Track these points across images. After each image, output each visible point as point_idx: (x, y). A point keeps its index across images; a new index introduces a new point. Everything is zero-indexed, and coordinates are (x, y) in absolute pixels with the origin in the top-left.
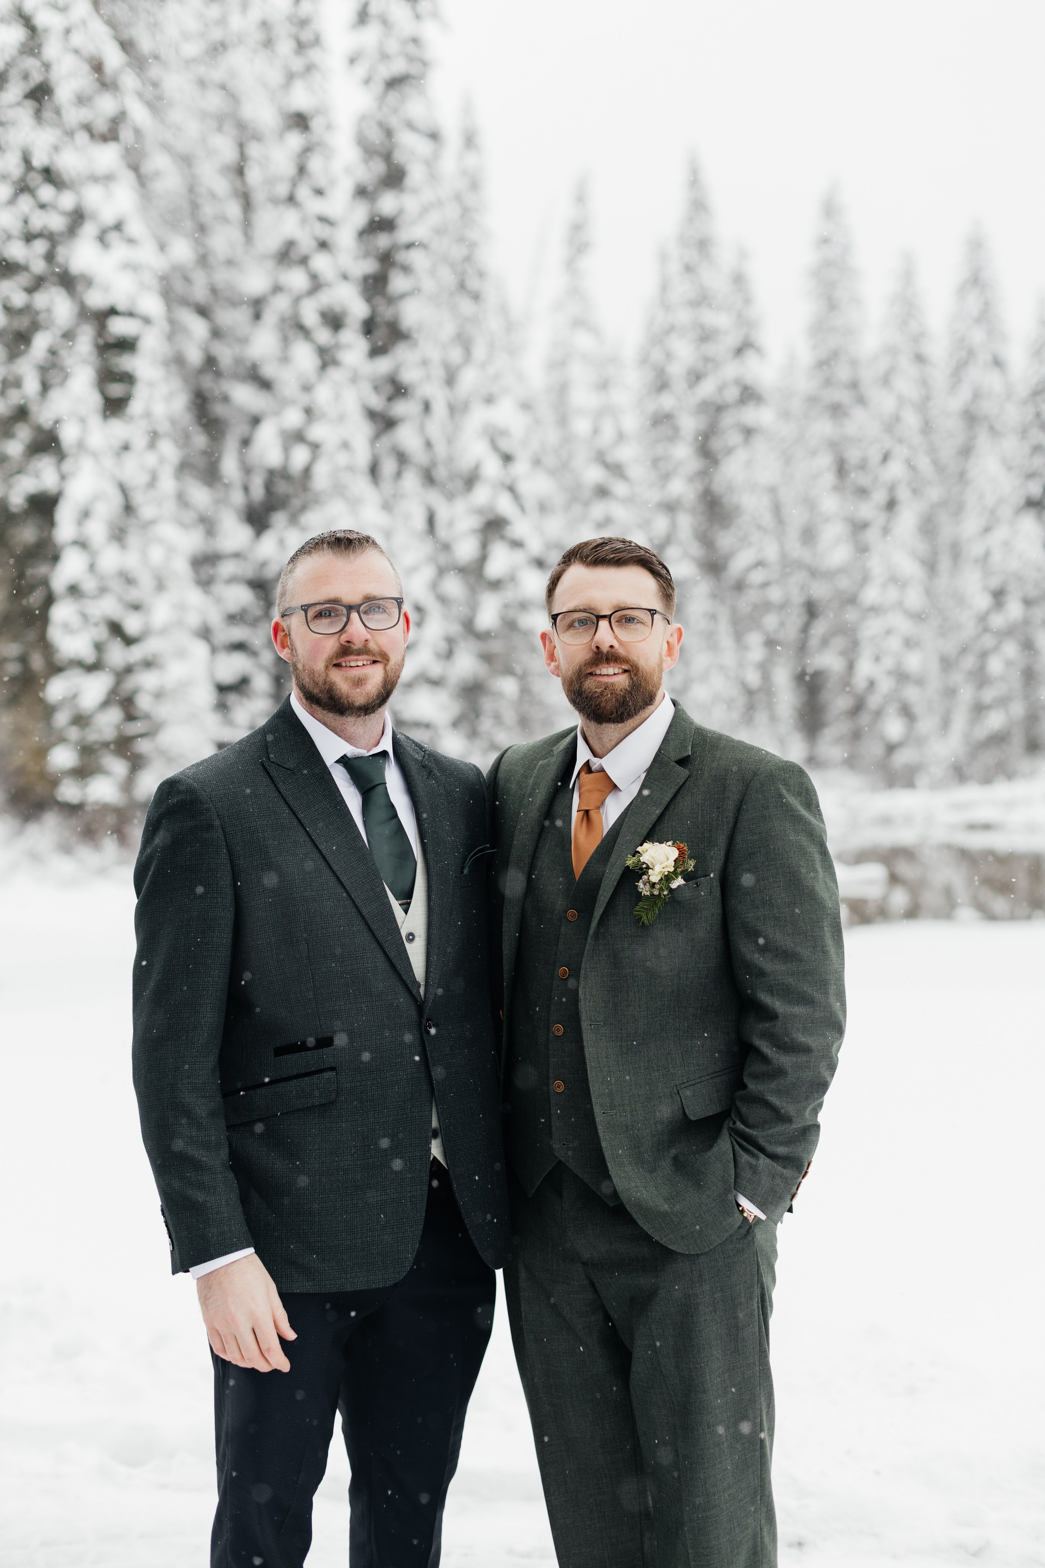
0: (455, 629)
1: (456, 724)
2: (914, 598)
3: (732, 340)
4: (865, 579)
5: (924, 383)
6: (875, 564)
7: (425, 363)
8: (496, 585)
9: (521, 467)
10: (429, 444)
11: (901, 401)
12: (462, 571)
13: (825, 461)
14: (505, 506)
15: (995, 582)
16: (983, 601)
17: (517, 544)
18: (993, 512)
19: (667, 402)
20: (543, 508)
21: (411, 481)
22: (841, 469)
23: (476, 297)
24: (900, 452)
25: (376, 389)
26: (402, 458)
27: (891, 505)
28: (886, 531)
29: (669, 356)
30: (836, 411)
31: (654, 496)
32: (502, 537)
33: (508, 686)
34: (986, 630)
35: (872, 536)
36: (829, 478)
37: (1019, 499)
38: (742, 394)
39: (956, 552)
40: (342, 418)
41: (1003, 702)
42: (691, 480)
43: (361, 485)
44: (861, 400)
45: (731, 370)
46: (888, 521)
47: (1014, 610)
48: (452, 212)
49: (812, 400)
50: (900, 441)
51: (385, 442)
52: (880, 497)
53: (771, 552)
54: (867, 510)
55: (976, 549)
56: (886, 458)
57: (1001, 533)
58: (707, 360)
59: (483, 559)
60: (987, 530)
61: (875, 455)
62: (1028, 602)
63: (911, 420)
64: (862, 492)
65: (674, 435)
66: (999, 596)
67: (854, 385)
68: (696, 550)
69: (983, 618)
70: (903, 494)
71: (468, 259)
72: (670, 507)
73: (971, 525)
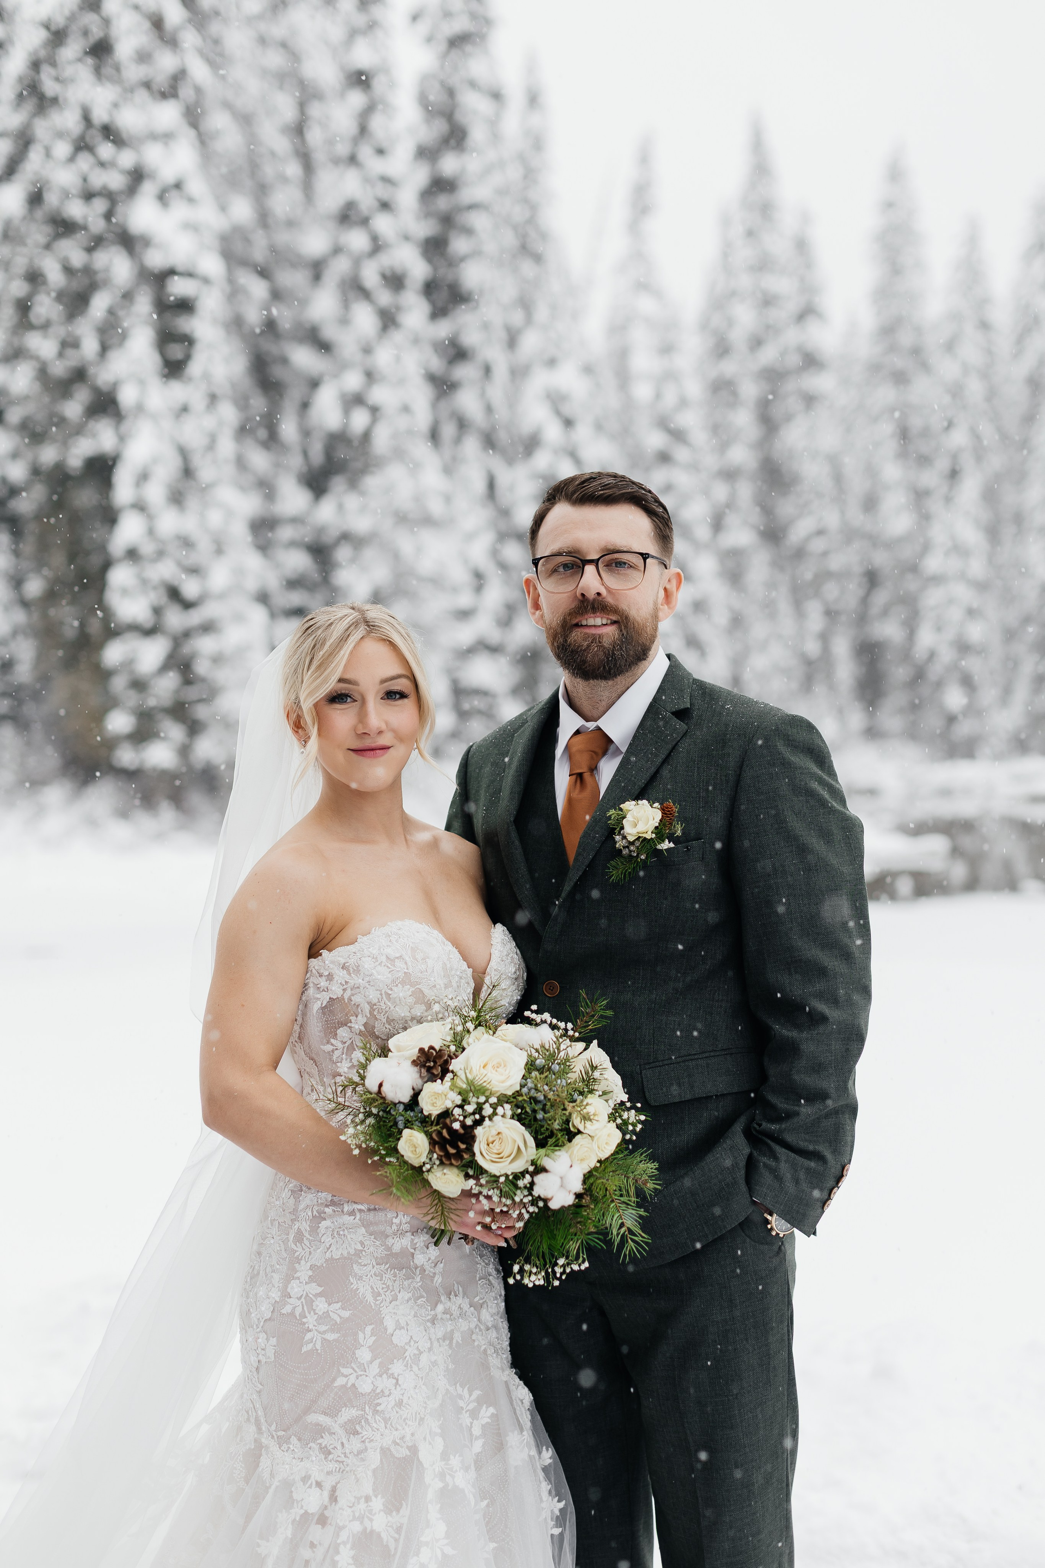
23: (538, 258)
48: (514, 173)
71: (531, 221)
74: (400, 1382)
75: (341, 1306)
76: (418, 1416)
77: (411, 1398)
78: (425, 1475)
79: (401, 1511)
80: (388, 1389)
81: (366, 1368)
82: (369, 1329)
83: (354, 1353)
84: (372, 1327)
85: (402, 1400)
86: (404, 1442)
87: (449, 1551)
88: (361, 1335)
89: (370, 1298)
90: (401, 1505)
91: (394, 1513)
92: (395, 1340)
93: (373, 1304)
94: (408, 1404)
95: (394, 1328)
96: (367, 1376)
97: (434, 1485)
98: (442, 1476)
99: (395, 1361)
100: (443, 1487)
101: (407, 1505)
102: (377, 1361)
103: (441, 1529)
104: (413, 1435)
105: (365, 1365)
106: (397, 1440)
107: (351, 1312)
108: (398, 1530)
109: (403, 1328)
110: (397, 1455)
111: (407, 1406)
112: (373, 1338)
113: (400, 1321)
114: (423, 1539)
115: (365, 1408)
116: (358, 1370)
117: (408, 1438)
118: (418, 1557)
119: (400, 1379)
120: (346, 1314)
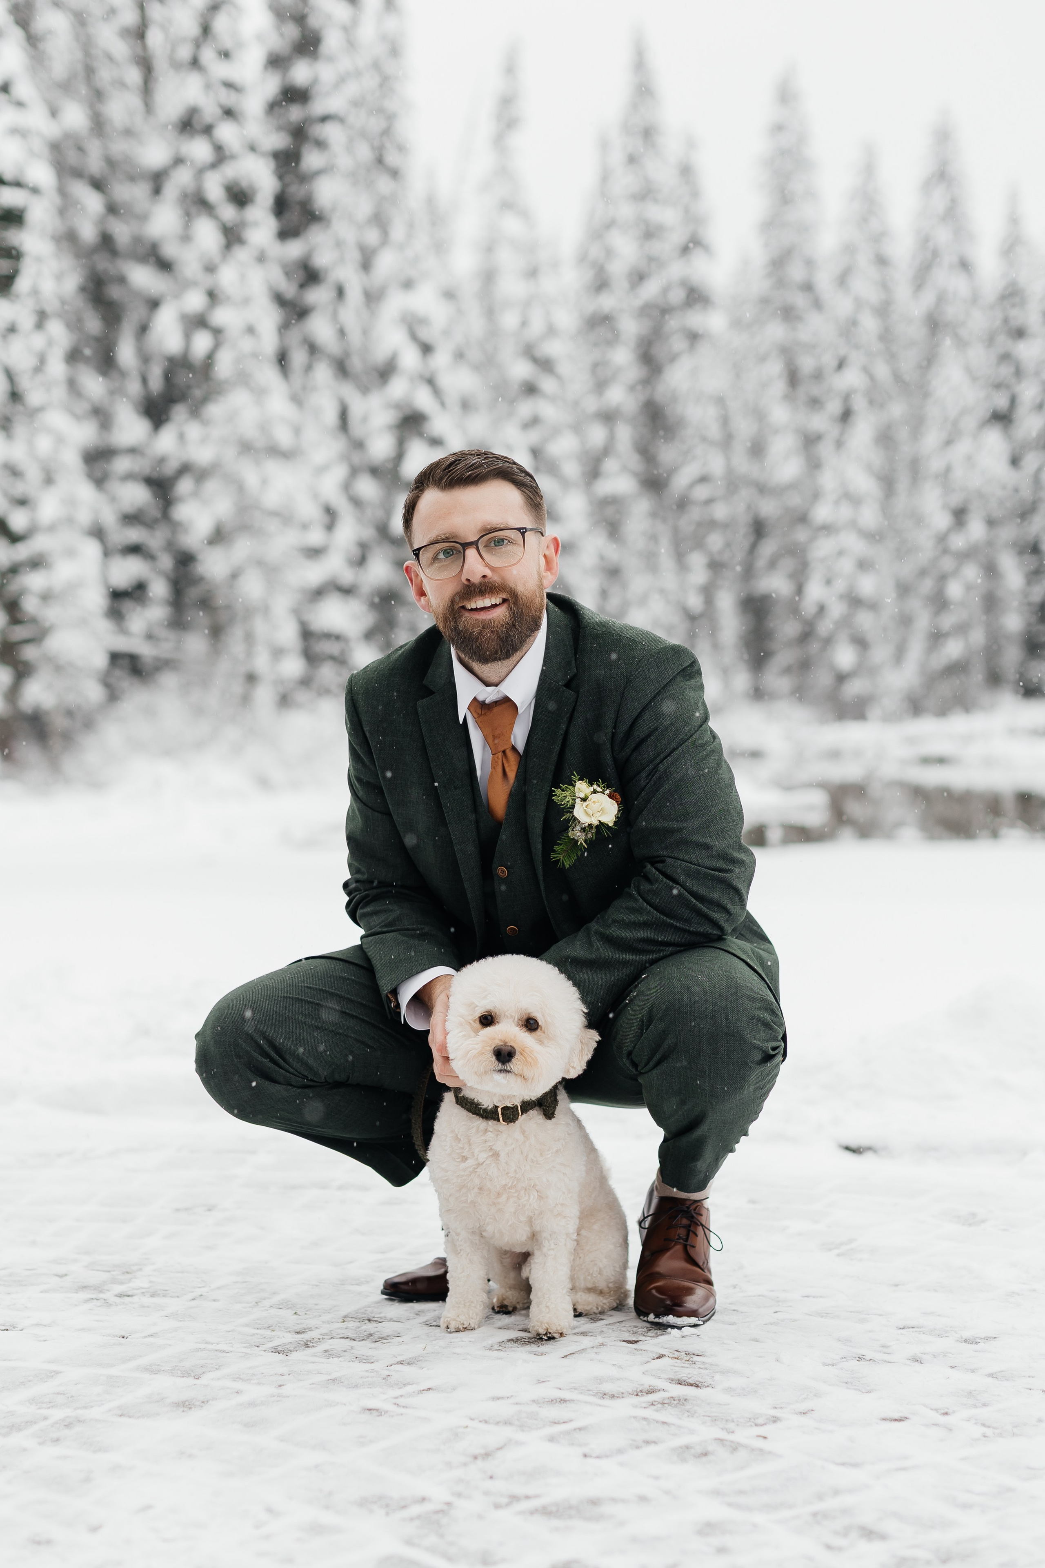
2: (870, 516)
3: (677, 237)
4: (816, 495)
5: (885, 286)
6: (828, 480)
11: (859, 303)
13: (775, 368)
15: (956, 500)
16: (941, 520)
18: (955, 423)
19: (607, 302)
22: (793, 378)
24: (856, 358)
27: (846, 416)
28: (839, 444)
29: (609, 253)
30: (789, 314)
31: (591, 404)
34: (946, 551)
35: (825, 450)
36: (779, 387)
37: (983, 412)
38: (688, 297)
39: (915, 467)
41: (962, 629)
42: (632, 388)
44: (818, 304)
45: (676, 270)
46: (842, 433)
47: (976, 530)
49: (765, 301)
50: (857, 347)
52: (834, 407)
53: (716, 464)
54: (820, 422)
55: (936, 465)
56: (841, 365)
57: (963, 447)
58: (651, 259)
60: (949, 442)
61: (828, 360)
62: (991, 523)
63: (869, 324)
64: (815, 403)
65: (614, 339)
66: (960, 515)
67: (808, 287)
68: (634, 461)
69: (942, 539)
70: (859, 404)
72: (608, 417)
73: (932, 438)
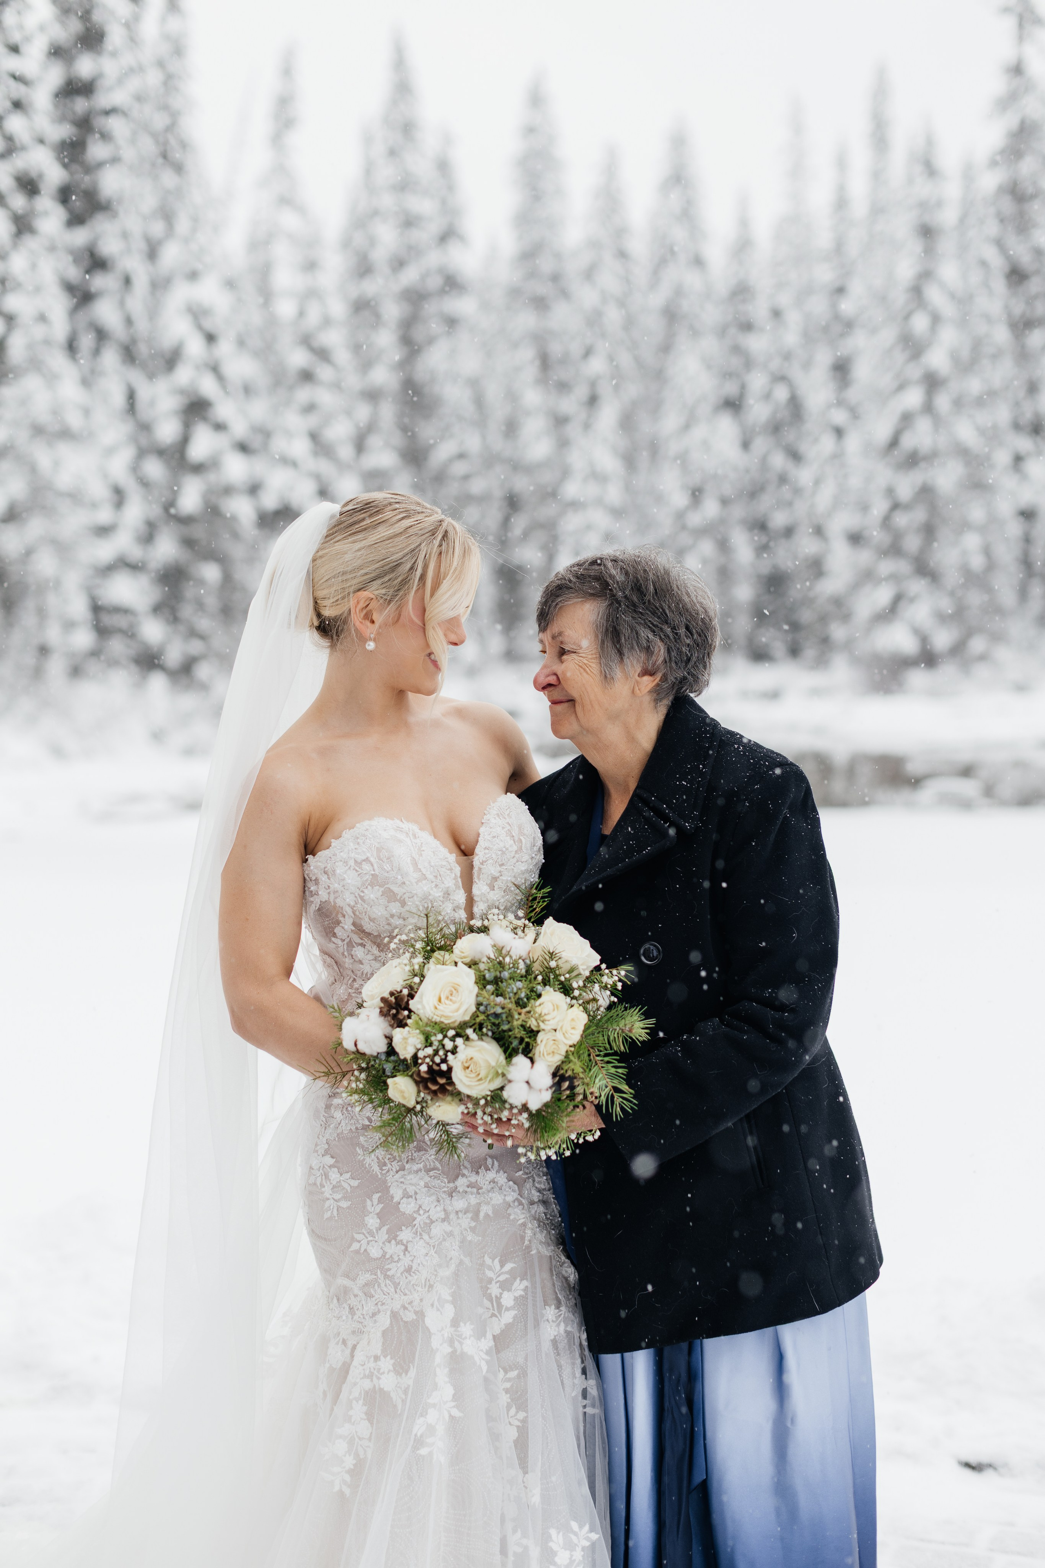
0: (156, 511)
1: (157, 609)
5: (627, 279)
7: (125, 235)
8: (198, 469)
9: (225, 348)
10: (129, 321)
12: (161, 452)
14: (208, 387)
17: (220, 427)
20: (248, 390)
21: (110, 358)
23: (179, 169)
24: (602, 347)
25: (76, 261)
26: (101, 335)
27: (593, 400)
32: (205, 419)
33: (211, 573)
34: (684, 527)
37: (716, 398)
39: (654, 449)
40: (38, 289)
42: (393, 368)
43: (58, 361)
47: (711, 508)
48: (153, 79)
51: (82, 317)
52: (581, 391)
54: (568, 405)
55: (674, 447)
59: (185, 440)
60: (687, 427)
61: (576, 348)
64: (564, 387)
66: (697, 494)
67: (557, 278)
68: (396, 437)
71: (172, 129)
73: (670, 422)
74: (409, 1249)
75: (351, 1176)
76: (428, 1284)
77: (421, 1265)
78: (432, 1340)
79: (409, 1374)
80: (396, 1255)
81: (375, 1233)
82: (376, 1196)
83: (364, 1220)
84: (379, 1194)
85: (411, 1266)
86: (412, 1307)
87: (456, 1413)
88: (369, 1203)
89: (376, 1168)
90: (409, 1368)
91: (404, 1375)
92: (402, 1207)
93: (379, 1174)
94: (418, 1271)
95: (402, 1196)
96: (376, 1241)
97: (441, 1349)
98: (451, 1342)
99: (403, 1228)
100: (452, 1352)
101: (413, 1368)
102: (385, 1229)
103: (447, 1391)
104: (421, 1300)
105: (375, 1231)
106: (406, 1304)
107: (359, 1181)
108: (406, 1391)
109: (411, 1197)
110: (405, 1319)
111: (417, 1272)
112: (381, 1206)
113: (408, 1190)
114: (430, 1401)
115: (377, 1272)
116: (368, 1236)
117: (415, 1303)
118: (426, 1418)
119: (409, 1245)
120: (355, 1183)
